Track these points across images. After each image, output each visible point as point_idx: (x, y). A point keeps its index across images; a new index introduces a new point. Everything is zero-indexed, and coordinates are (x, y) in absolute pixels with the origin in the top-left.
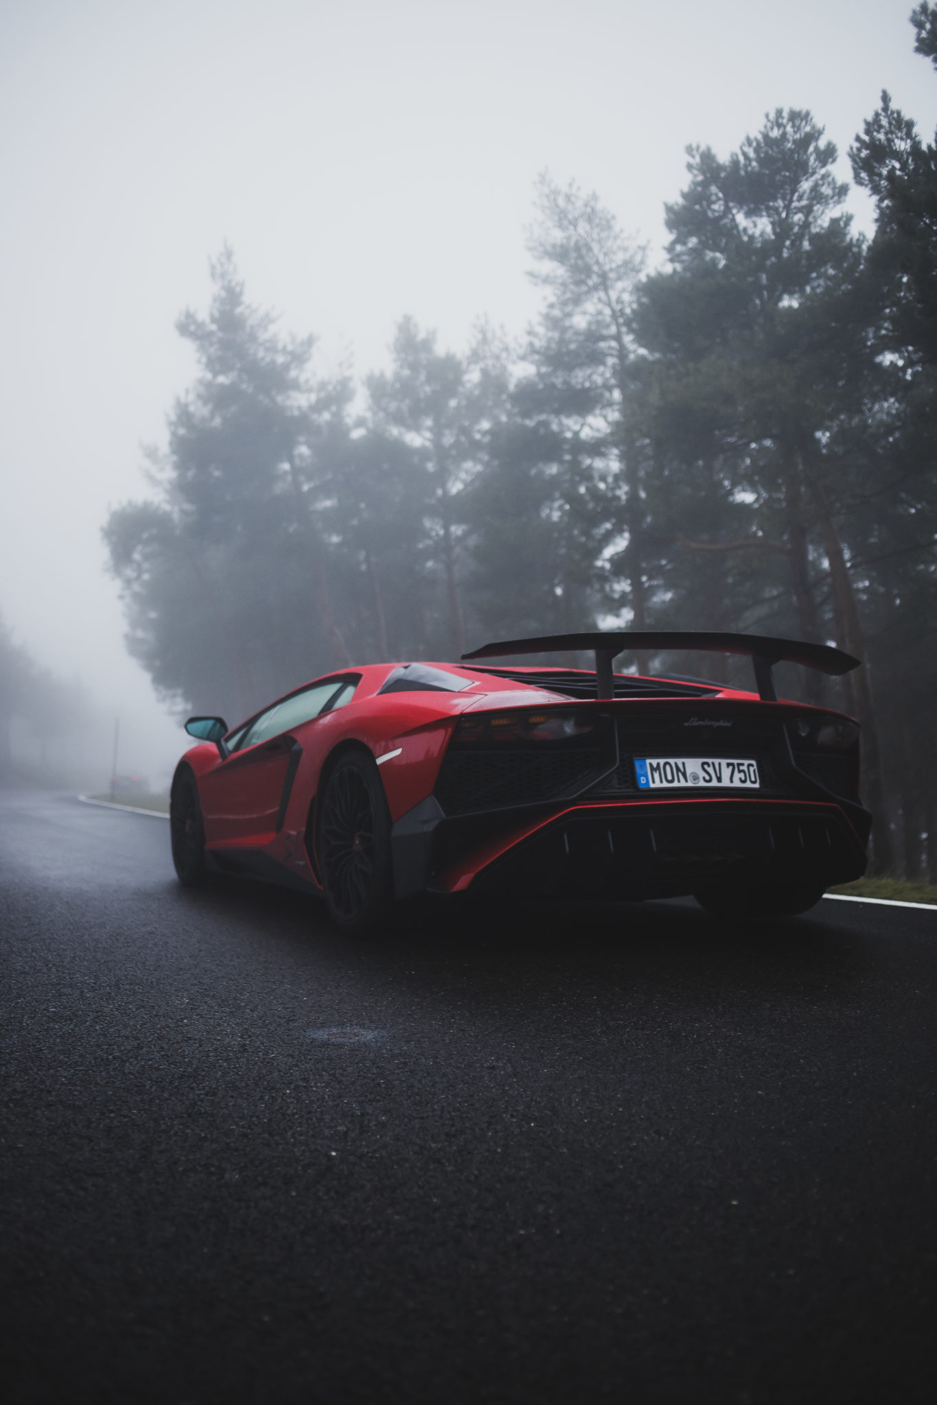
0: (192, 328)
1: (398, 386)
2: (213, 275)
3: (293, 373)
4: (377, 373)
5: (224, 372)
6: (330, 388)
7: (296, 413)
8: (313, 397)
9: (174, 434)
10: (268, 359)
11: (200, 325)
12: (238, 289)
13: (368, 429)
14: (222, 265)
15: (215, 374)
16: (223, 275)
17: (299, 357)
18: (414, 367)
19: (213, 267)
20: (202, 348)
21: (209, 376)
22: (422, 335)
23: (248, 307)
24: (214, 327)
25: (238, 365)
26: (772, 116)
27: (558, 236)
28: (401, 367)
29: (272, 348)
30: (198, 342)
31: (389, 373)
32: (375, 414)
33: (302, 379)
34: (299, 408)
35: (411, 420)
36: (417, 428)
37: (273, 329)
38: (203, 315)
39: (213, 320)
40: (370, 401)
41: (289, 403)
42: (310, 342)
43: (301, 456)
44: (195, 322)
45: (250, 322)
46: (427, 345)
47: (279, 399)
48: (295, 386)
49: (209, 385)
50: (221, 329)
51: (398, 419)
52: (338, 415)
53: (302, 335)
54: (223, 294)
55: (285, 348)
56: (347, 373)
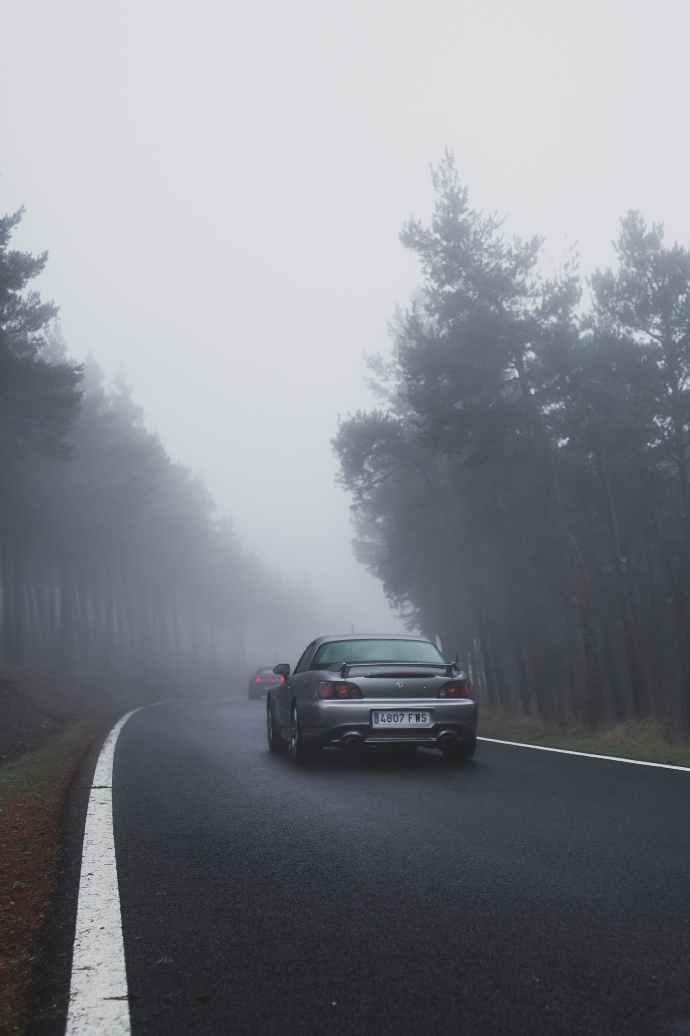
0: (417, 238)
1: (625, 284)
2: (435, 183)
3: (519, 278)
4: (603, 272)
5: (450, 282)
6: (556, 289)
7: (522, 318)
8: (540, 301)
9: (403, 347)
10: (492, 265)
11: (424, 235)
12: (461, 196)
13: (596, 330)
14: (443, 172)
15: (442, 285)
16: (445, 183)
17: (524, 262)
18: (641, 264)
19: (435, 175)
20: (427, 257)
21: (435, 286)
22: (648, 231)
23: (472, 213)
24: (438, 236)
25: (464, 274)
28: (628, 264)
29: (496, 253)
30: (422, 253)
31: (615, 273)
32: (600, 314)
33: (528, 283)
34: (526, 312)
35: (638, 319)
36: (645, 327)
37: (496, 233)
38: (427, 225)
39: (436, 230)
40: (596, 301)
41: (515, 308)
42: (534, 245)
43: (528, 362)
44: (420, 232)
45: (473, 228)
46: (653, 241)
47: (505, 304)
48: (522, 291)
49: (433, 294)
50: (444, 238)
51: (626, 318)
52: (564, 317)
53: (527, 239)
54: (446, 202)
55: (509, 252)
56: (573, 274)
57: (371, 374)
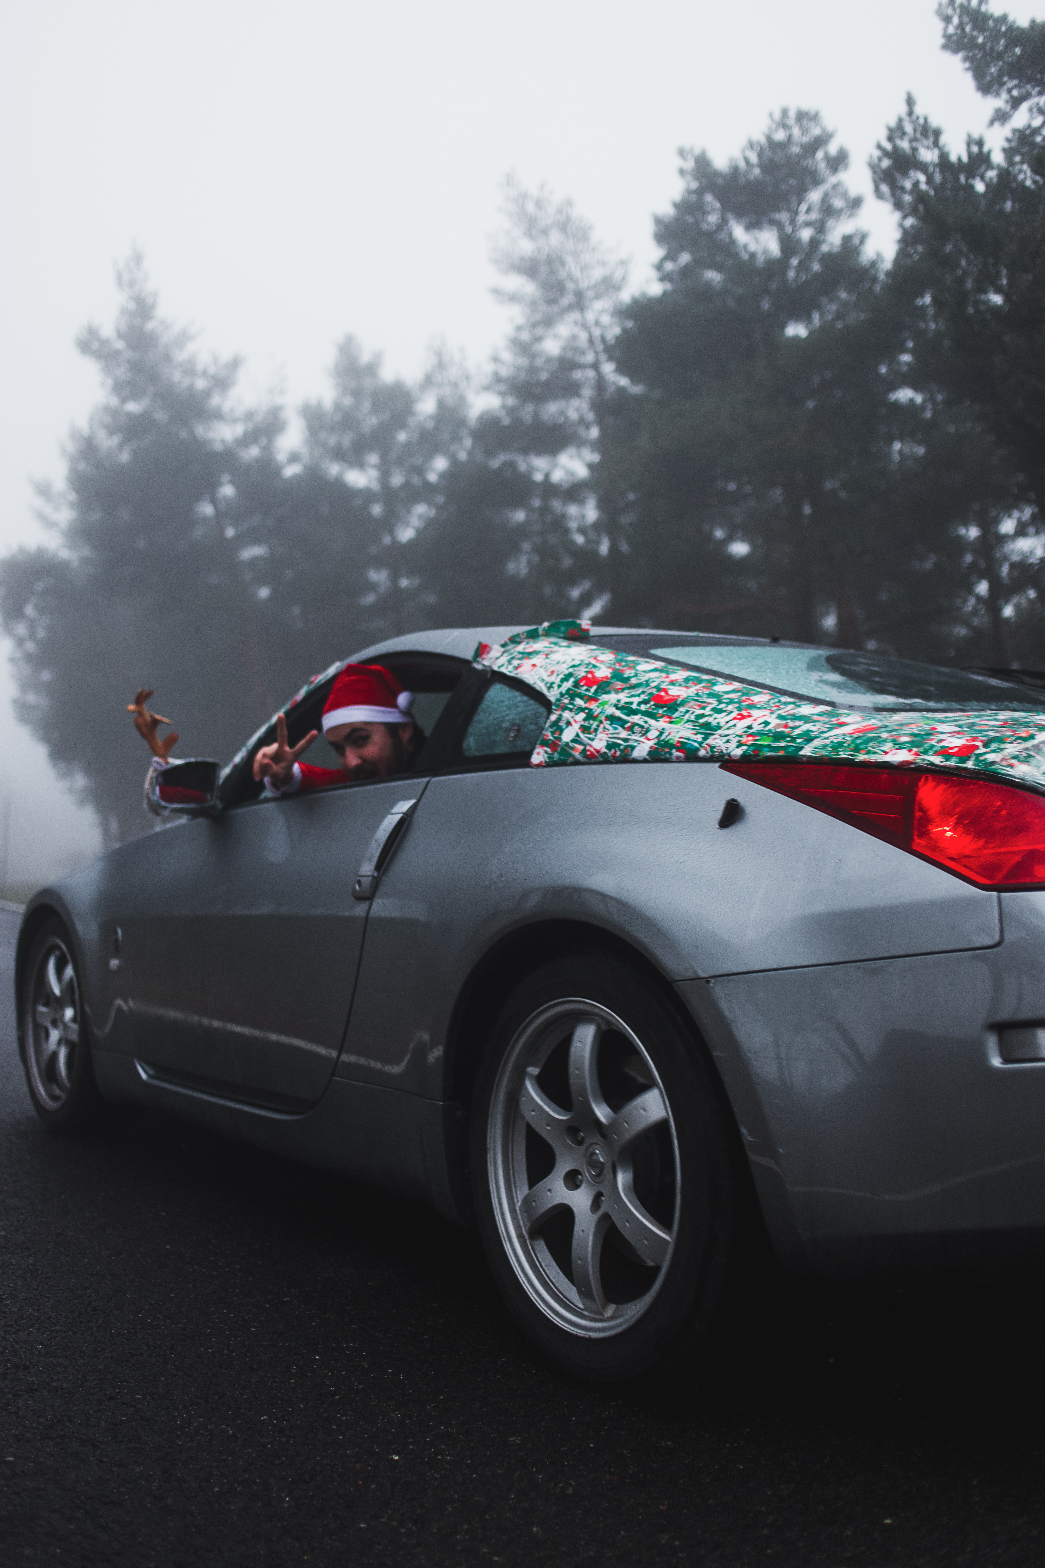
0: (95, 346)
1: (339, 417)
2: (120, 283)
3: (216, 401)
4: (313, 401)
5: (134, 398)
6: (260, 418)
7: (220, 447)
8: (239, 430)
9: (76, 471)
10: (186, 384)
11: (105, 343)
12: (150, 300)
13: (304, 466)
14: (130, 271)
15: (124, 400)
16: (132, 284)
17: (222, 382)
18: (358, 394)
19: (120, 274)
20: (107, 370)
21: (116, 402)
22: (366, 358)
23: (162, 322)
24: (121, 345)
25: (151, 390)
26: (777, 116)
27: (526, 247)
28: (343, 393)
29: (190, 370)
30: (103, 362)
31: (329, 401)
32: (312, 448)
33: (226, 407)
34: (223, 441)
35: (354, 456)
36: (362, 466)
37: (191, 348)
38: (108, 331)
39: (120, 335)
40: (306, 433)
41: (211, 435)
42: (235, 364)
43: (226, 498)
44: (99, 338)
45: (164, 340)
46: (372, 369)
47: (200, 430)
48: (219, 415)
49: (115, 413)
50: (130, 346)
51: (339, 454)
52: (268, 450)
53: (226, 356)
54: (132, 306)
55: (205, 370)
56: (279, 401)
57: (39, 502)
